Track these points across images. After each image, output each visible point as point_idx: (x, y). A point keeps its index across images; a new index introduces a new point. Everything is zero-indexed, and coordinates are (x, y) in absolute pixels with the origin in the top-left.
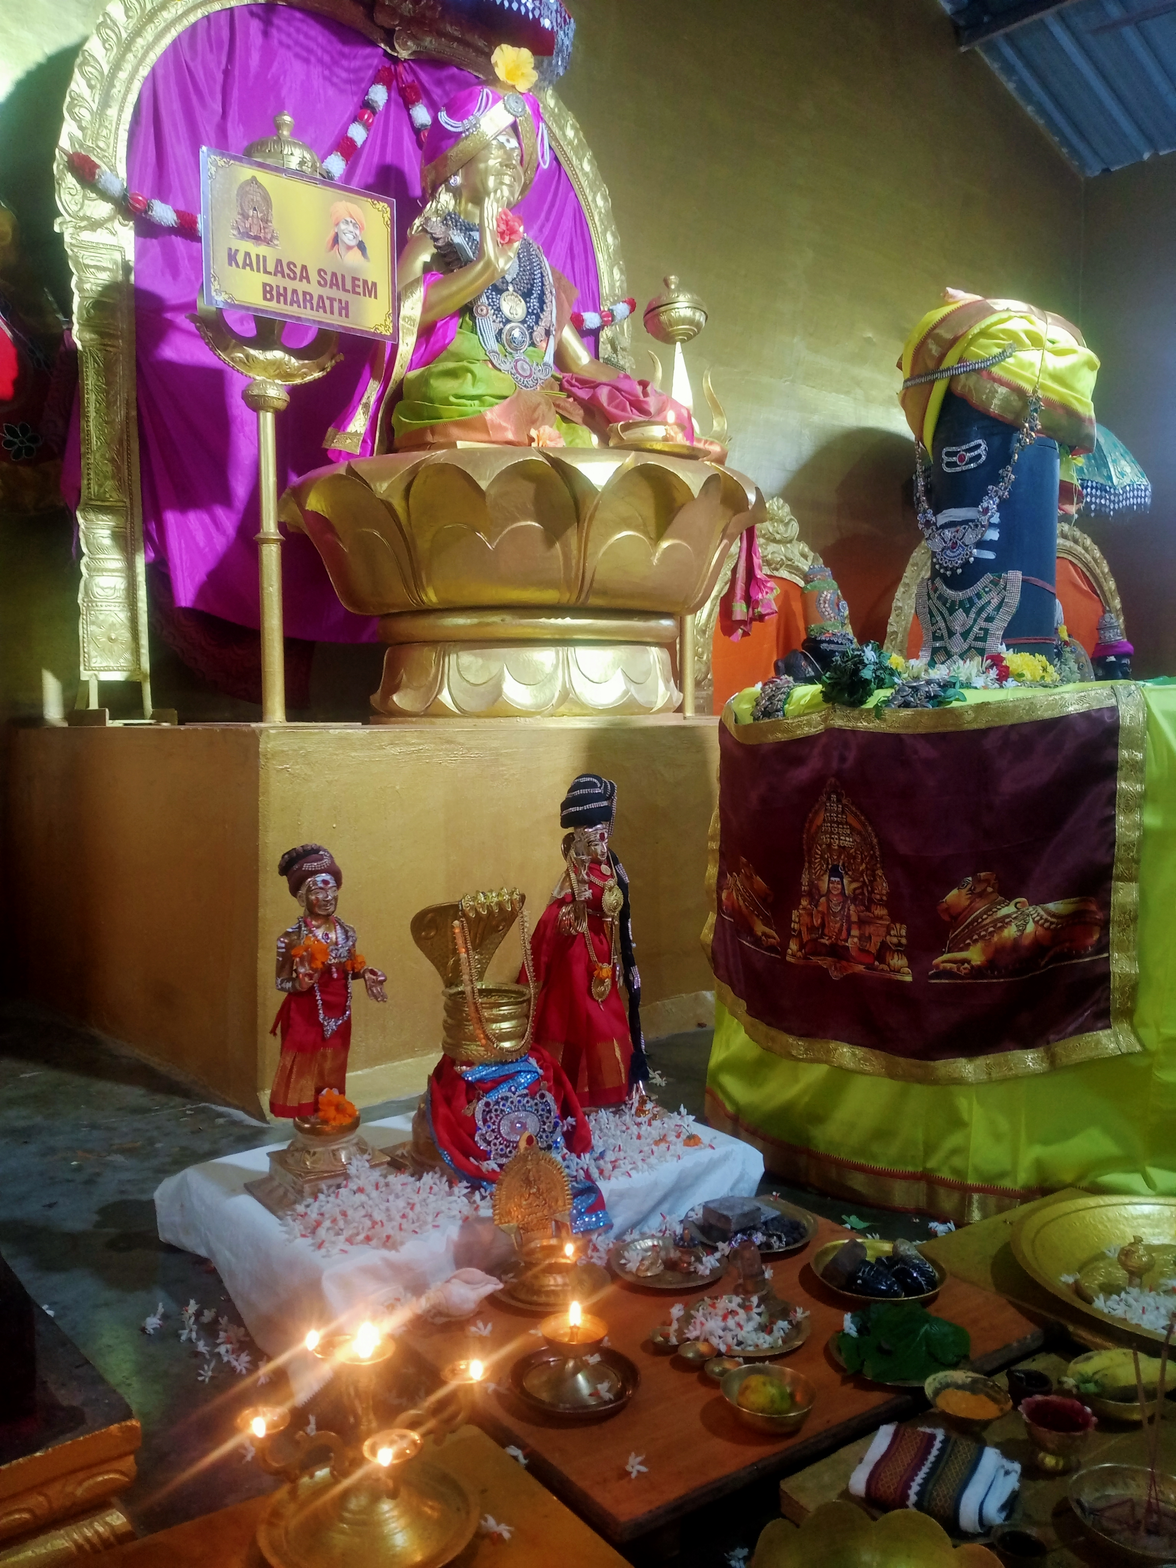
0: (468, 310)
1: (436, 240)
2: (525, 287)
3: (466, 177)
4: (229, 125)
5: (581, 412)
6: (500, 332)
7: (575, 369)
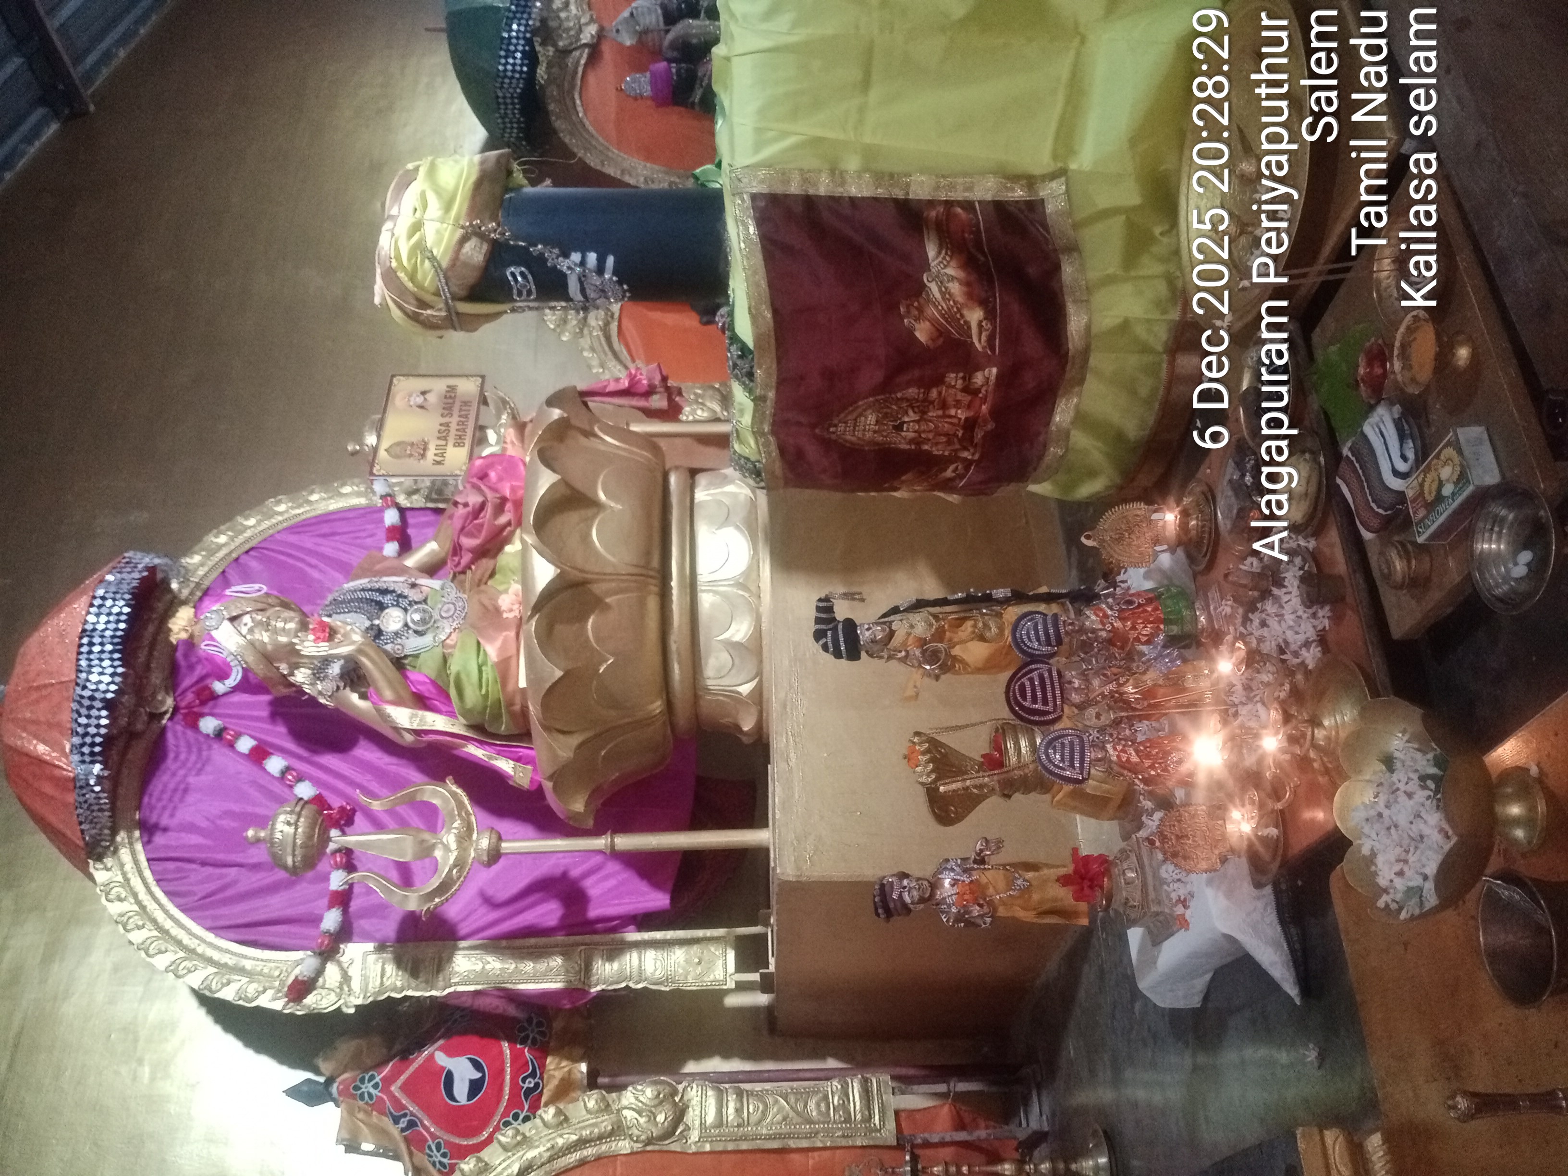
0: (399, 663)
1: (338, 688)
2: (374, 609)
3: (280, 660)
5: (484, 561)
6: (416, 632)
7: (443, 556)
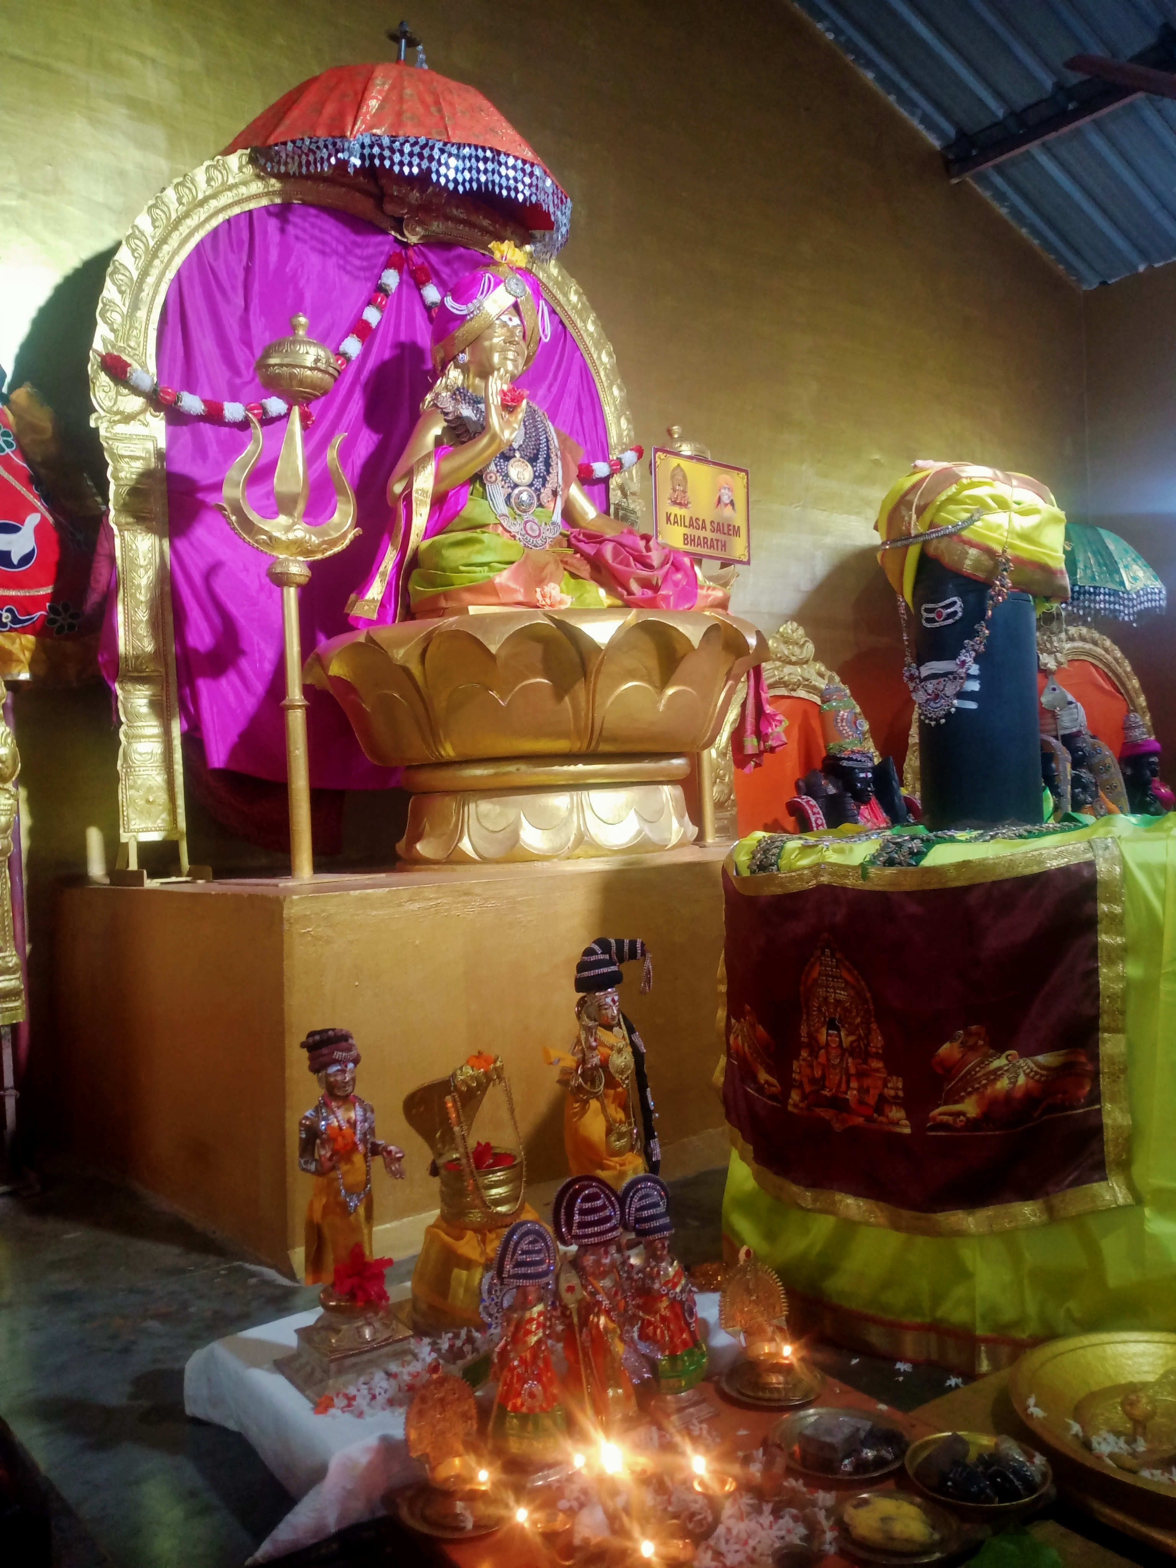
0: (478, 478)
1: (446, 414)
2: (530, 452)
3: (472, 354)
4: (251, 317)
5: (588, 567)
6: (509, 496)
7: (583, 524)
